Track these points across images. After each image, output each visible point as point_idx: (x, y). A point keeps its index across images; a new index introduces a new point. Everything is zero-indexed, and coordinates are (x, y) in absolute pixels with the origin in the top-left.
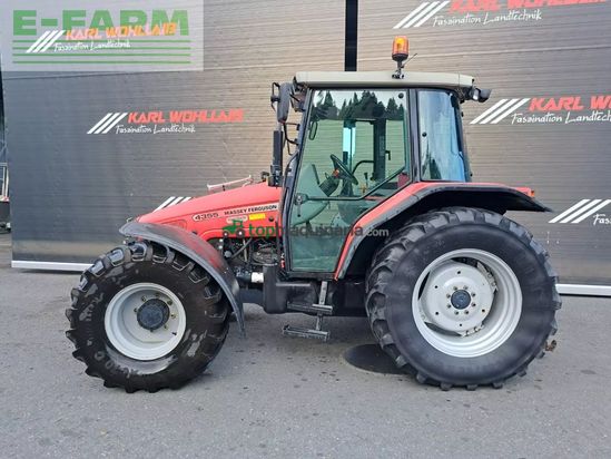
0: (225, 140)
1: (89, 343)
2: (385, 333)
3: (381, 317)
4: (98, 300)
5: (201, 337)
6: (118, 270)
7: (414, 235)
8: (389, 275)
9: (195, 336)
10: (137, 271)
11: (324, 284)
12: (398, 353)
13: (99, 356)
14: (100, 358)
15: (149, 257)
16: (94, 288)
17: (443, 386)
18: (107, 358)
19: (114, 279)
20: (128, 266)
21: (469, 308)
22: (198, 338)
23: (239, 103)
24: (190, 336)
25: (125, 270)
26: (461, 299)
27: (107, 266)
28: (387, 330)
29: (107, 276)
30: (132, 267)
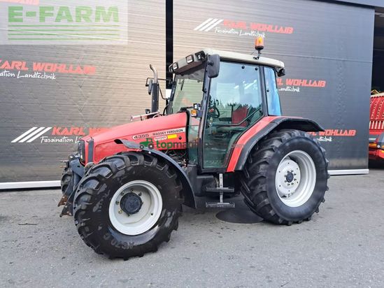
0: (81, 87)
1: (100, 228)
2: (265, 198)
3: (264, 189)
4: (106, 195)
5: (173, 214)
6: (121, 173)
7: (276, 144)
8: (267, 166)
9: (169, 214)
10: (134, 173)
11: (221, 175)
12: (271, 209)
13: (107, 236)
14: (107, 239)
15: (142, 163)
16: (105, 186)
17: (290, 223)
18: (112, 238)
19: (118, 179)
20: (129, 169)
21: (293, 181)
22: (171, 215)
23: (92, 62)
24: (166, 213)
25: (126, 172)
26: (290, 177)
27: (114, 170)
28: (267, 197)
29: (114, 177)
30: (131, 170)
